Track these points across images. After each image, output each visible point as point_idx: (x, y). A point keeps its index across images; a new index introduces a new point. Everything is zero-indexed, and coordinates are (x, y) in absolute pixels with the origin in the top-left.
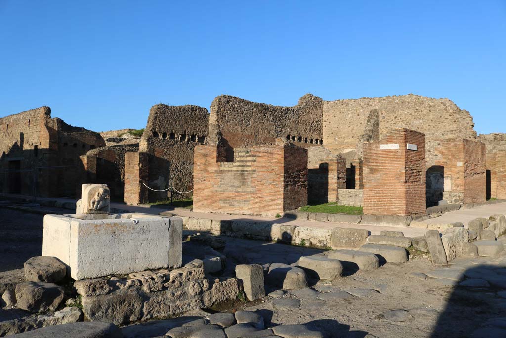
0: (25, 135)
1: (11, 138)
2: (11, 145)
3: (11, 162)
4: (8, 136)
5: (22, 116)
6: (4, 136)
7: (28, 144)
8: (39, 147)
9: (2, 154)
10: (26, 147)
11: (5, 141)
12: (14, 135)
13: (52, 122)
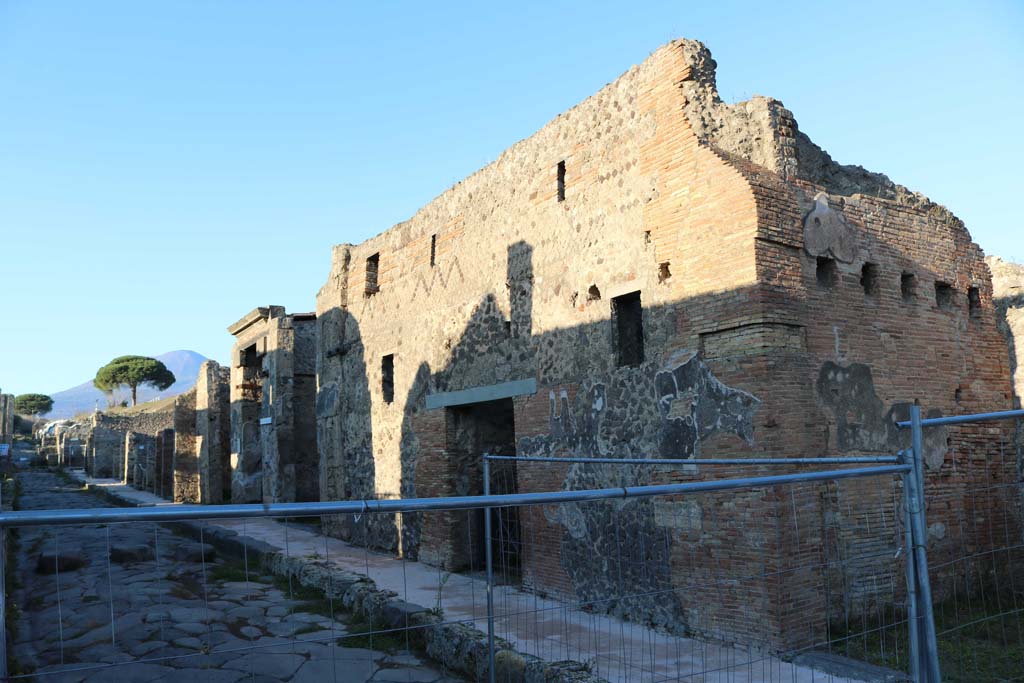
0: (536, 259)
1: (454, 293)
2: (456, 328)
3: (457, 412)
4: (437, 287)
5: (508, 167)
6: (421, 289)
7: (559, 300)
8: (654, 295)
9: (413, 375)
10: (550, 314)
11: (425, 315)
12: (470, 275)
13: (735, 122)
